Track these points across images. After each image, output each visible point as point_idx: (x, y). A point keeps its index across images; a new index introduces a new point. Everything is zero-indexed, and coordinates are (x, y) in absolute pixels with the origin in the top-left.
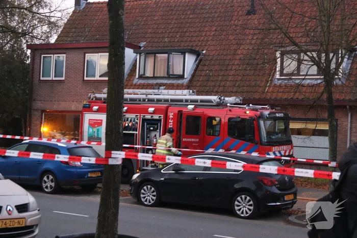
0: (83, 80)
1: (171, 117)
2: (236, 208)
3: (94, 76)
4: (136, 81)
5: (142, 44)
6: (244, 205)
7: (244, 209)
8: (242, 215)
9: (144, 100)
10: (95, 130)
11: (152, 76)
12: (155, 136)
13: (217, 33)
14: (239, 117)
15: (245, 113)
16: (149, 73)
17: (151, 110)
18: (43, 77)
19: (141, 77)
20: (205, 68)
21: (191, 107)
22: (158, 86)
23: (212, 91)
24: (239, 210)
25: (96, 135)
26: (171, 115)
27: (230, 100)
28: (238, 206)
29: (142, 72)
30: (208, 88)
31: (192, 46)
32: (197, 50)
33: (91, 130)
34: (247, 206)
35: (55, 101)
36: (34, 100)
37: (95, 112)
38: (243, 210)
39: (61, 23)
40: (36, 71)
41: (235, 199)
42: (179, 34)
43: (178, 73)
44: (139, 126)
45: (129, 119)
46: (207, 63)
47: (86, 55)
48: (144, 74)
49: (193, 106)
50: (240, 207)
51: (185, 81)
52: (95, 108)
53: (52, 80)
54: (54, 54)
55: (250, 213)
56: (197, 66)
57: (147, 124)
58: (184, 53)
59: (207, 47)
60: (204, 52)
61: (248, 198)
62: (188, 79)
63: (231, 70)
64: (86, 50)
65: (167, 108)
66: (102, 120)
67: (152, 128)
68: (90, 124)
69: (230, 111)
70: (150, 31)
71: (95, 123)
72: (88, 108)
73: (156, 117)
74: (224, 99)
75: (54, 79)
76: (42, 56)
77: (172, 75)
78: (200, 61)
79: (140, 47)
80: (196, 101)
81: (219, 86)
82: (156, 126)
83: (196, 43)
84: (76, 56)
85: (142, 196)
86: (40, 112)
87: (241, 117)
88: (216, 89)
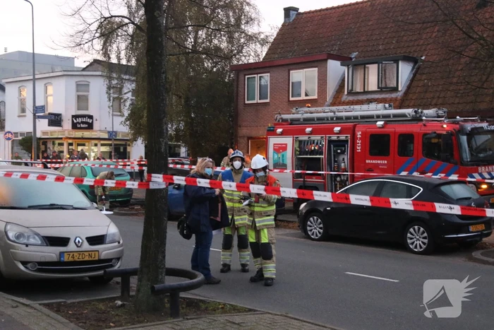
0: (289, 100)
1: (359, 136)
2: (409, 241)
3: (299, 95)
4: (345, 98)
5: (354, 55)
6: (417, 238)
7: (418, 242)
8: (416, 250)
9: (332, 119)
10: (280, 155)
11: (362, 91)
12: (344, 159)
13: (440, 34)
14: (435, 133)
15: (442, 127)
16: (359, 88)
17: (337, 129)
18: (248, 100)
19: (350, 93)
20: (424, 77)
21: (380, 123)
22: (369, 101)
23: (430, 104)
24: (412, 243)
25: (281, 162)
26: (359, 134)
27: (430, 112)
28: (411, 239)
29: (350, 88)
30: (425, 100)
31: (410, 52)
32: (415, 56)
33: (276, 156)
34: (421, 239)
35: (260, 126)
36: (240, 126)
37: (279, 135)
38: (416, 244)
39: (271, 40)
40: (241, 94)
41: (408, 231)
42: (395, 39)
43: (392, 86)
44: (325, 150)
45: (316, 141)
46: (426, 71)
47: (291, 72)
48: (352, 89)
49: (382, 123)
50: (412, 241)
51: (399, 95)
52: (279, 130)
53: (257, 103)
54: (257, 74)
55: (424, 247)
56: (415, 75)
57: (334, 147)
58: (397, 62)
59: (426, 53)
60: (423, 58)
61: (422, 229)
62: (403, 91)
63: (453, 77)
64: (291, 67)
65: (355, 126)
66: (286, 144)
67: (339, 151)
68: (274, 149)
69: (425, 125)
70: (363, 38)
71: (280, 148)
72: (272, 132)
73: (343, 137)
74: (422, 112)
75: (259, 101)
76: (247, 77)
77: (384, 88)
78: (418, 68)
79: (351, 59)
80: (388, 116)
81: (439, 97)
82: (343, 149)
83: (415, 48)
84: (280, 73)
85: (308, 228)
86: (246, 139)
87: (438, 132)
88: (434, 101)
